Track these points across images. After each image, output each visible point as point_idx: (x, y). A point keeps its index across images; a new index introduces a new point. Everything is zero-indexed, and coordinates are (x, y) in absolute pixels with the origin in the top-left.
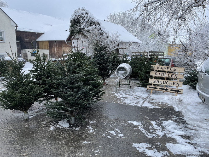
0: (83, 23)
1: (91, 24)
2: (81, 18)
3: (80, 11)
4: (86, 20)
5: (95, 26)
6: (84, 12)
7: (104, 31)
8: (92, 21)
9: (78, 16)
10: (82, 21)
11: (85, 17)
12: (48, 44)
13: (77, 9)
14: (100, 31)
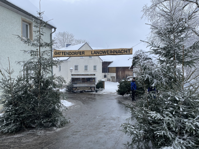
0: (141, 59)
1: (146, 59)
2: (140, 56)
3: (139, 52)
4: (143, 57)
5: (148, 61)
6: (142, 52)
7: (154, 63)
8: (146, 58)
9: (138, 55)
10: (140, 58)
11: (142, 55)
12: (115, 69)
13: (138, 50)
14: (152, 63)
